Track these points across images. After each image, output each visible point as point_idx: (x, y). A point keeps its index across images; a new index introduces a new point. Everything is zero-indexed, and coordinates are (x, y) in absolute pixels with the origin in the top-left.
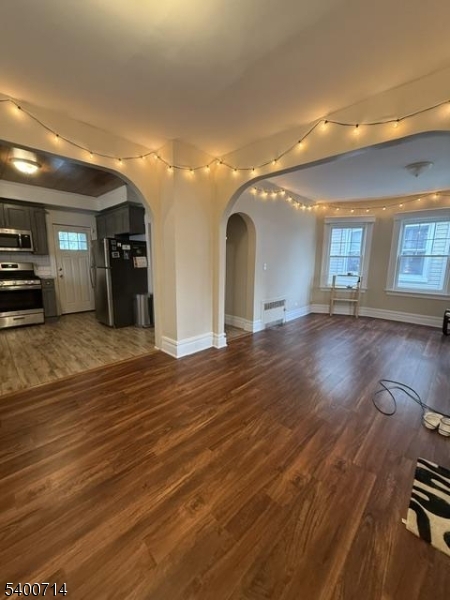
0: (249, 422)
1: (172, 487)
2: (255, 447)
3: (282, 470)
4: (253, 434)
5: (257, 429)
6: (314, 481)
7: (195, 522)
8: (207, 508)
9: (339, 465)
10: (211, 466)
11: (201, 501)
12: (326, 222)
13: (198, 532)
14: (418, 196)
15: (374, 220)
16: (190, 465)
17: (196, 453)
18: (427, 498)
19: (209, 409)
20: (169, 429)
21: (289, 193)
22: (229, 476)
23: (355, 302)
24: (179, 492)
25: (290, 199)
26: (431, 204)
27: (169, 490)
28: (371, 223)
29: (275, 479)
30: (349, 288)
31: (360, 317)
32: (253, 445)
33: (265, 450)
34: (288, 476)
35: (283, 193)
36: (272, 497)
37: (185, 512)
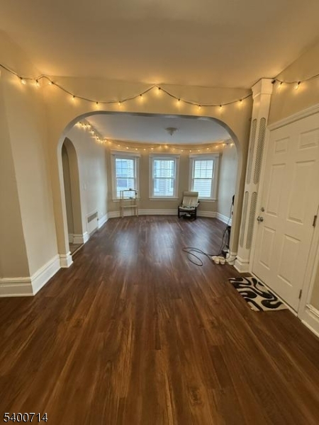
0: (156, 310)
1: (169, 404)
2: (178, 324)
3: (202, 325)
4: (168, 316)
5: (167, 313)
6: (217, 319)
7: (209, 407)
8: (202, 389)
9: (216, 303)
10: (172, 361)
11: (195, 389)
12: (112, 153)
13: (217, 409)
14: (159, 145)
15: (139, 155)
16: (159, 375)
17: (152, 362)
18: (246, 294)
19: (121, 323)
20: (108, 365)
21: (93, 128)
22: (188, 355)
23: (134, 208)
24: (176, 402)
25: (93, 132)
26: (165, 150)
27: (170, 408)
28: (137, 157)
29: (205, 333)
30: (131, 198)
31: (140, 216)
32: (175, 323)
33: (184, 322)
34: (208, 327)
35: (89, 126)
36: (216, 344)
37: (197, 409)
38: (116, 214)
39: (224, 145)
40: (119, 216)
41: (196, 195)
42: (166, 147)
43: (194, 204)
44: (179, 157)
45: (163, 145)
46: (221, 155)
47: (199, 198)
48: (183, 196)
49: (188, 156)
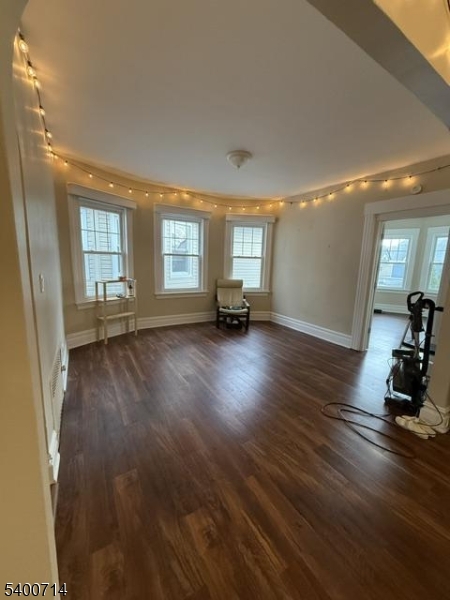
14: (172, 190)
15: (134, 206)
23: (126, 318)
26: (182, 201)
28: (129, 209)
38: (86, 338)
39: (281, 204)
40: (93, 340)
41: (238, 285)
42: (186, 196)
43: (238, 300)
44: (210, 217)
45: (179, 192)
46: (277, 220)
47: (243, 290)
48: (217, 287)
49: (225, 217)
